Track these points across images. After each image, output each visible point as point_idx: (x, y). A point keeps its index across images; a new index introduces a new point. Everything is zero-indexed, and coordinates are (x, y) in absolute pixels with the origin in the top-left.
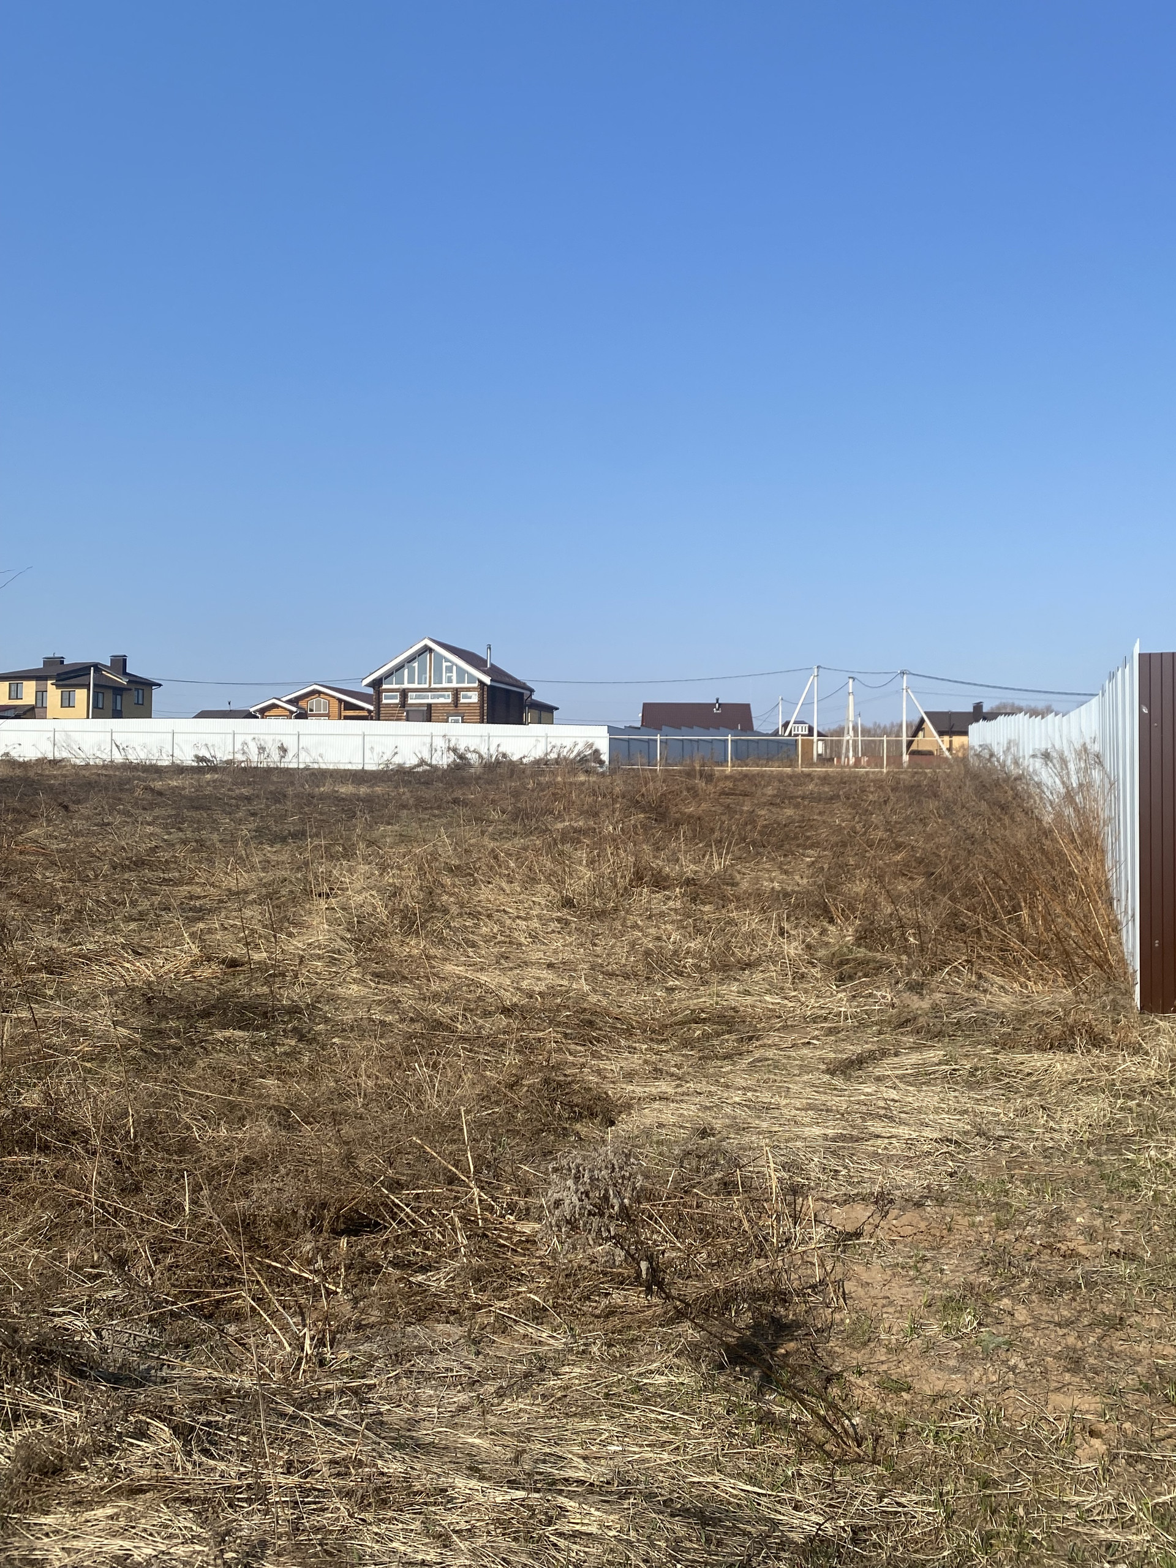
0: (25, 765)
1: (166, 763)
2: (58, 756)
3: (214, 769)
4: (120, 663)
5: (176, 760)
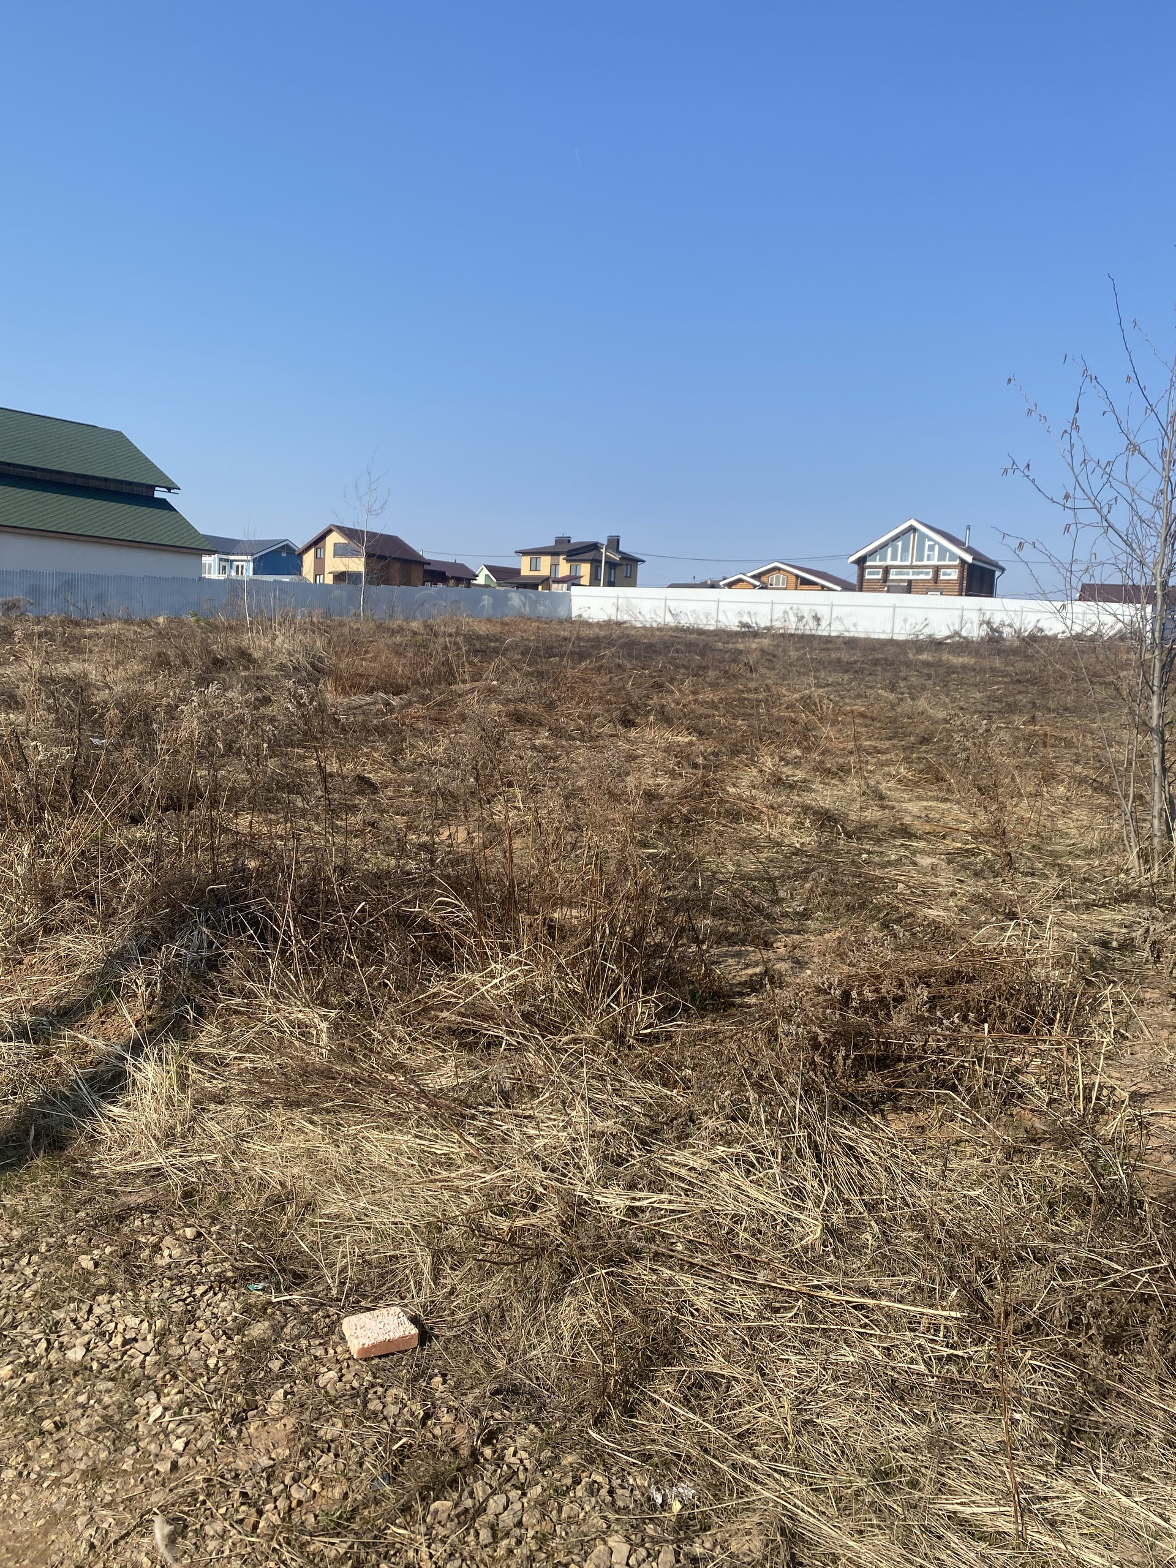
1: (712, 628)
2: (620, 618)
3: (756, 634)
5: (721, 625)
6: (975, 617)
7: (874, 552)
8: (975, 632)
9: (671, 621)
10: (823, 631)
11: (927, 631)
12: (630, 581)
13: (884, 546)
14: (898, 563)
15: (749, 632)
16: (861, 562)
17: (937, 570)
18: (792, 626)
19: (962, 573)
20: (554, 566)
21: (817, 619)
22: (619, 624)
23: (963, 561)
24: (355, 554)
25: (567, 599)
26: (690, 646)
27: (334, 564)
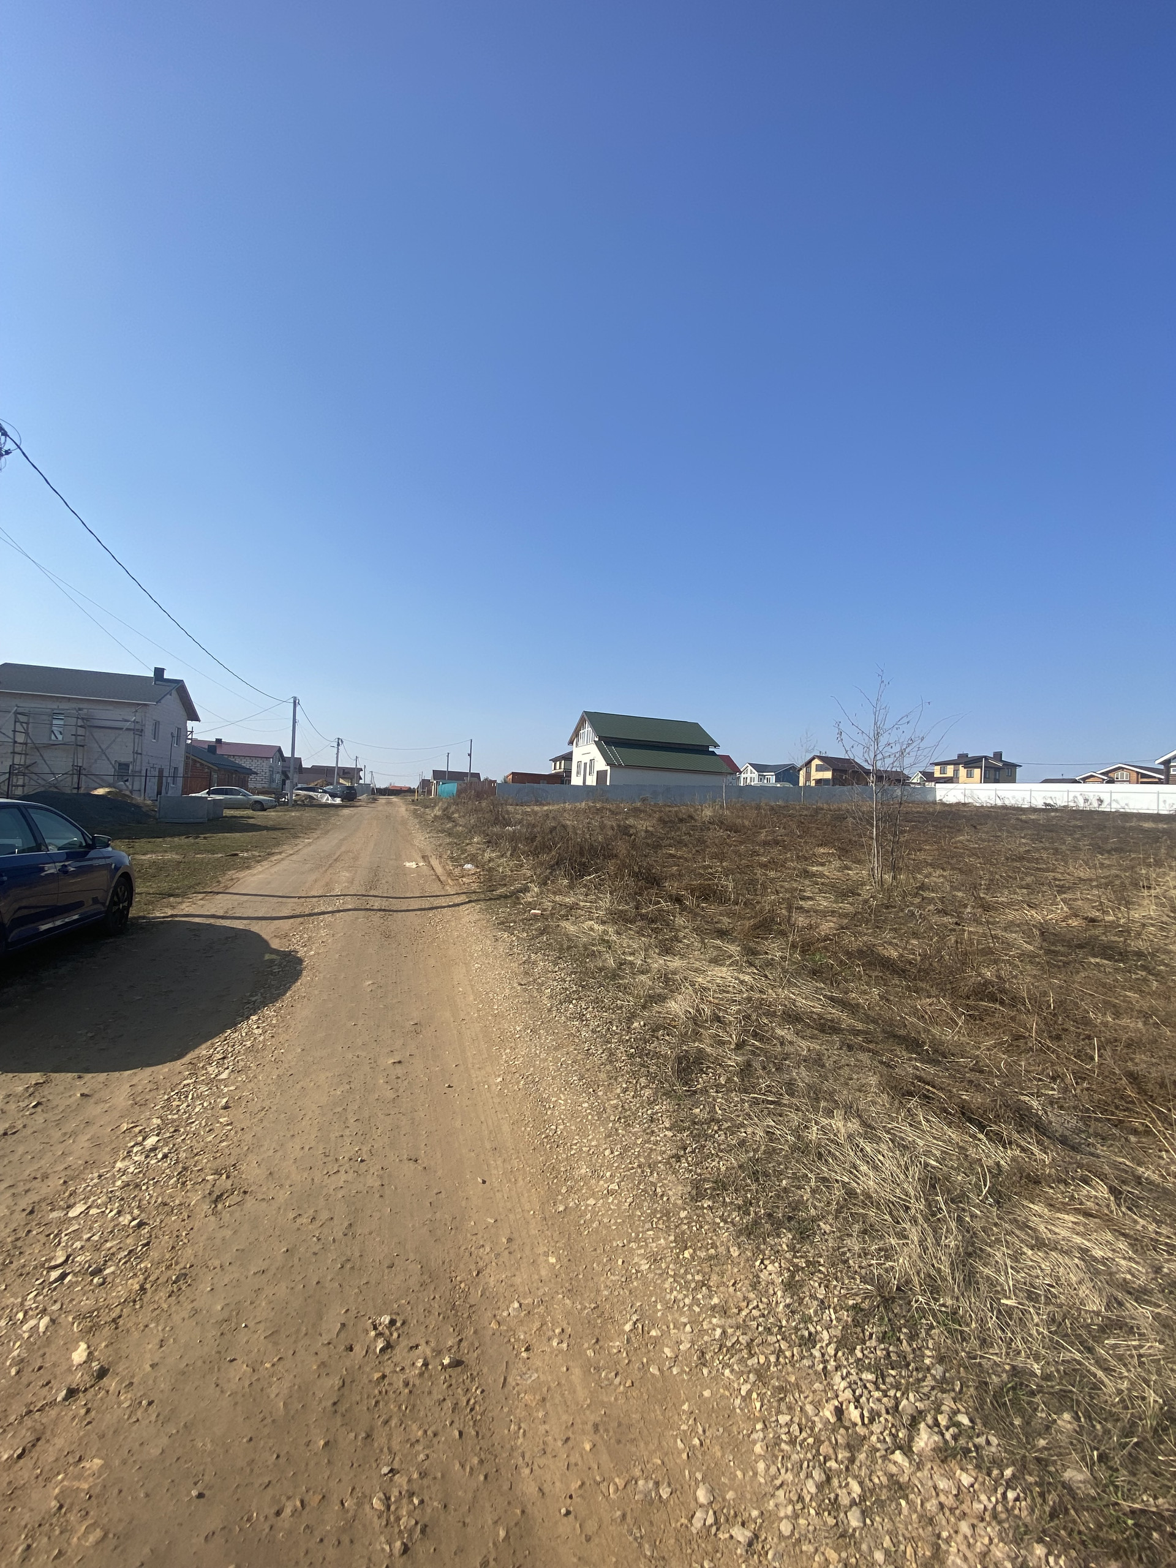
0: (950, 805)
1: (1026, 806)
2: (967, 801)
3: (1056, 810)
4: (998, 756)
5: (1033, 805)
9: (999, 803)
10: (1105, 808)
16: (1167, 763)
20: (956, 771)
21: (1101, 801)
22: (964, 804)
24: (827, 770)
25: (934, 790)
27: (816, 775)
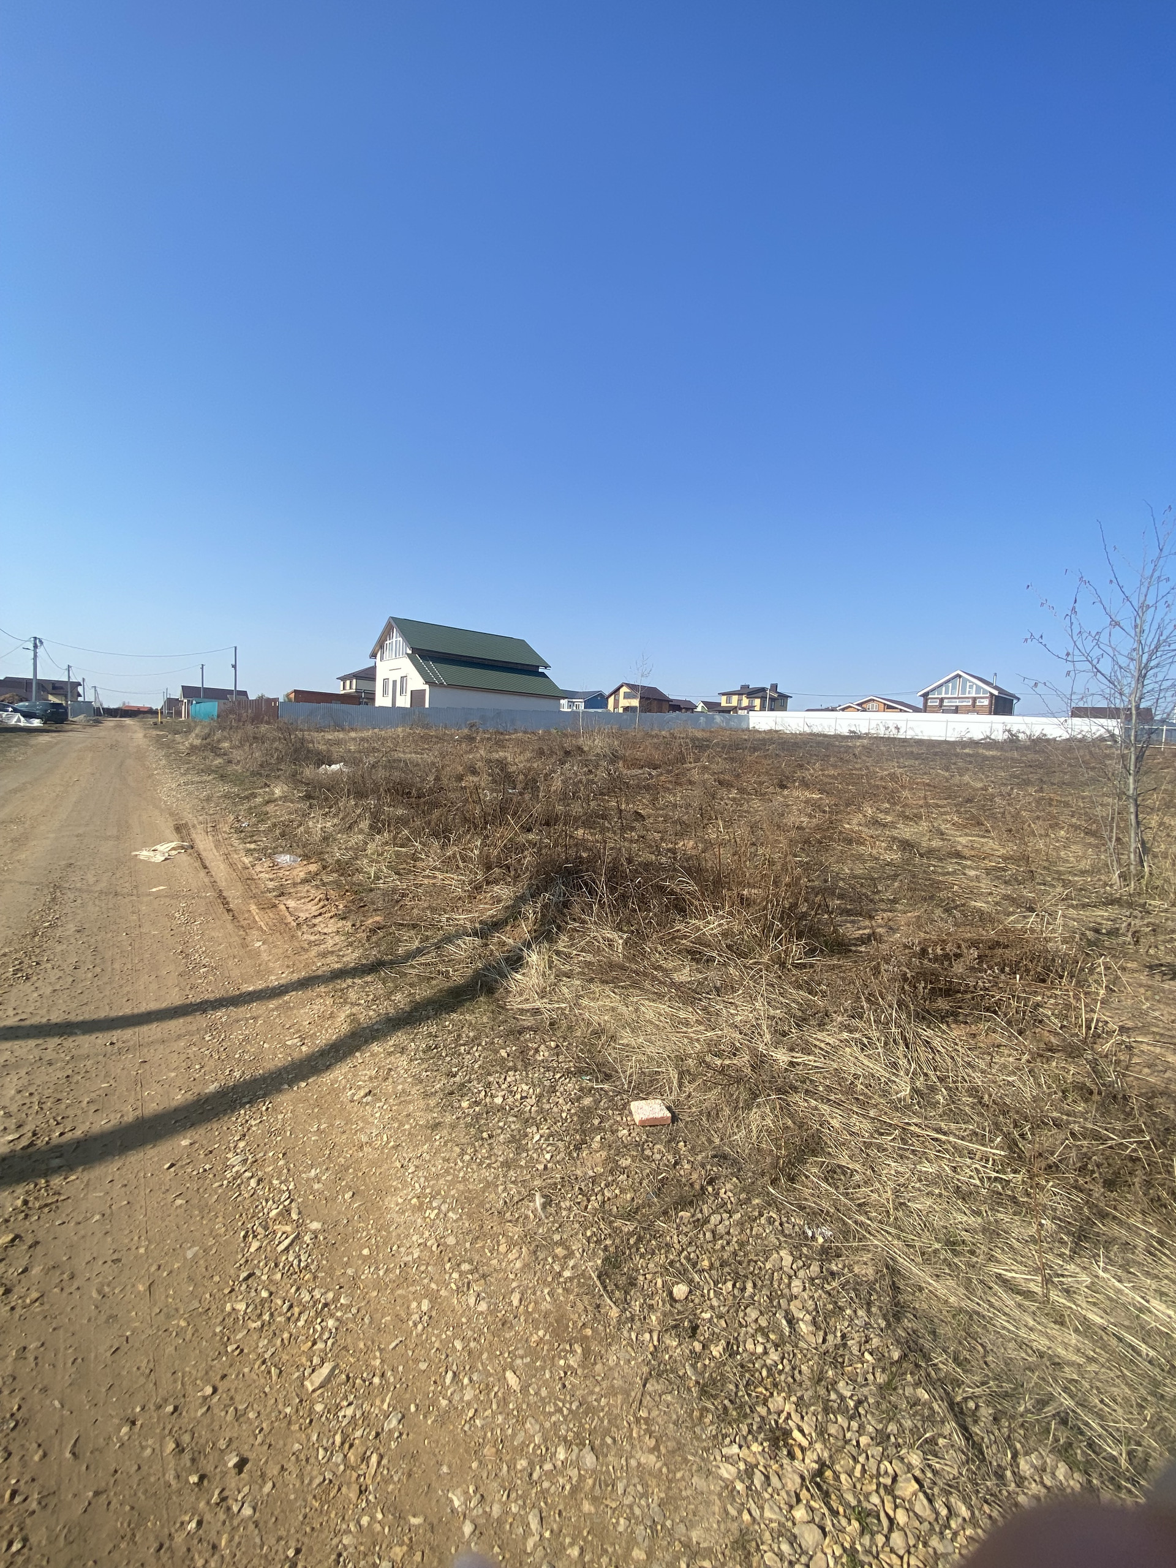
1: (832, 733)
2: (778, 728)
3: (859, 737)
4: (774, 687)
5: (838, 732)
6: (1001, 728)
7: (933, 690)
8: (1000, 736)
9: (808, 730)
10: (901, 736)
11: (969, 736)
12: (783, 708)
13: (941, 686)
14: (949, 696)
15: (855, 736)
16: (925, 696)
17: (974, 699)
18: (882, 732)
19: (991, 702)
20: (740, 701)
21: (898, 728)
22: (776, 731)
23: (992, 694)
24: (634, 697)
25: (747, 718)
26: (819, 743)
27: (624, 703)
